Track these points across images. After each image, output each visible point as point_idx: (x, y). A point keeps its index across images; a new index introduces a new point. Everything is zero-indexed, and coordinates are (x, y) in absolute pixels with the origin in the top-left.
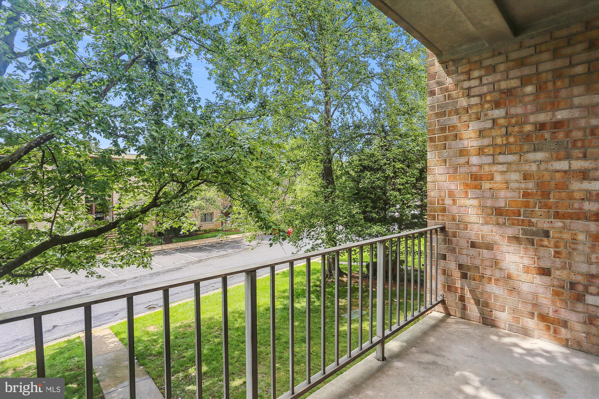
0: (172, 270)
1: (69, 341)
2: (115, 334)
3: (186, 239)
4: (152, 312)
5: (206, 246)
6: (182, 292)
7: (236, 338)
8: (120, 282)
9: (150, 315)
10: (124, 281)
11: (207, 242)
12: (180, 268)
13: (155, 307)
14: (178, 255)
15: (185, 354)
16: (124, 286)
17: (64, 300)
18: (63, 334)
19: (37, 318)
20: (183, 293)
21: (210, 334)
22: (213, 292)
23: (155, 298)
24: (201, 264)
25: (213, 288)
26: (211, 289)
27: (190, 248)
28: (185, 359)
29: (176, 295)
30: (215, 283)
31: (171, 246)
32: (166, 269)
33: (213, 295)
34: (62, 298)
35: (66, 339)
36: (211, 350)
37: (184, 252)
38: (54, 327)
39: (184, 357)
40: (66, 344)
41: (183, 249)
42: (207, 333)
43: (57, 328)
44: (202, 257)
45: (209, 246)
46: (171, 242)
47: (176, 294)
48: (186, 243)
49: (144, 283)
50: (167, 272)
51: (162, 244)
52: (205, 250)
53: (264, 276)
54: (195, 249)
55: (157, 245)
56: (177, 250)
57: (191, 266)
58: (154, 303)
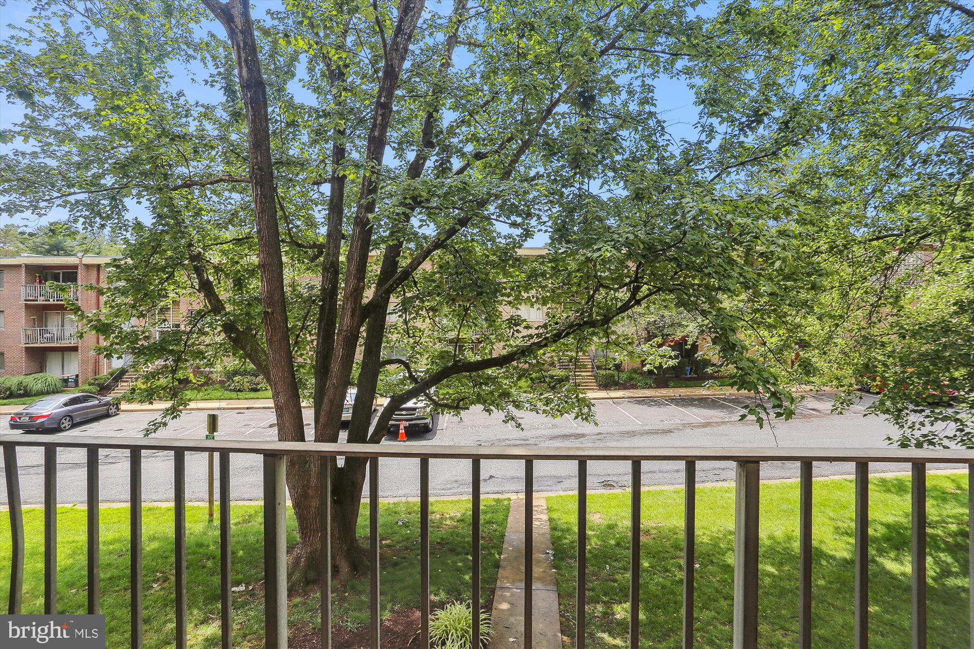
0: (656, 432)
1: (498, 501)
2: (548, 508)
3: (692, 383)
4: (606, 492)
5: (724, 400)
6: (660, 472)
7: (717, 585)
8: (578, 436)
9: (602, 496)
10: (583, 436)
11: (728, 393)
12: (670, 431)
13: (613, 486)
14: (673, 408)
15: (618, 577)
16: (582, 443)
17: (509, 446)
18: (497, 489)
19: (476, 460)
20: (661, 474)
21: (672, 558)
22: (714, 484)
23: (617, 472)
24: (707, 430)
25: (716, 477)
26: (711, 477)
27: (695, 400)
28: (616, 585)
29: (650, 475)
30: (723, 469)
31: (664, 392)
32: (647, 428)
33: (711, 491)
34: (508, 442)
35: (496, 496)
36: (663, 587)
37: (683, 406)
38: (491, 477)
39: (615, 581)
40: (494, 503)
41: (683, 400)
42: (667, 555)
43: (493, 479)
44: (711, 417)
45: (730, 401)
46: (666, 386)
47: (649, 472)
48: (690, 390)
49: (609, 444)
50: (647, 433)
51: (650, 387)
52: (722, 407)
53: (832, 477)
54: (703, 402)
55: (644, 388)
56: (674, 401)
57: (688, 430)
58: (614, 479)
